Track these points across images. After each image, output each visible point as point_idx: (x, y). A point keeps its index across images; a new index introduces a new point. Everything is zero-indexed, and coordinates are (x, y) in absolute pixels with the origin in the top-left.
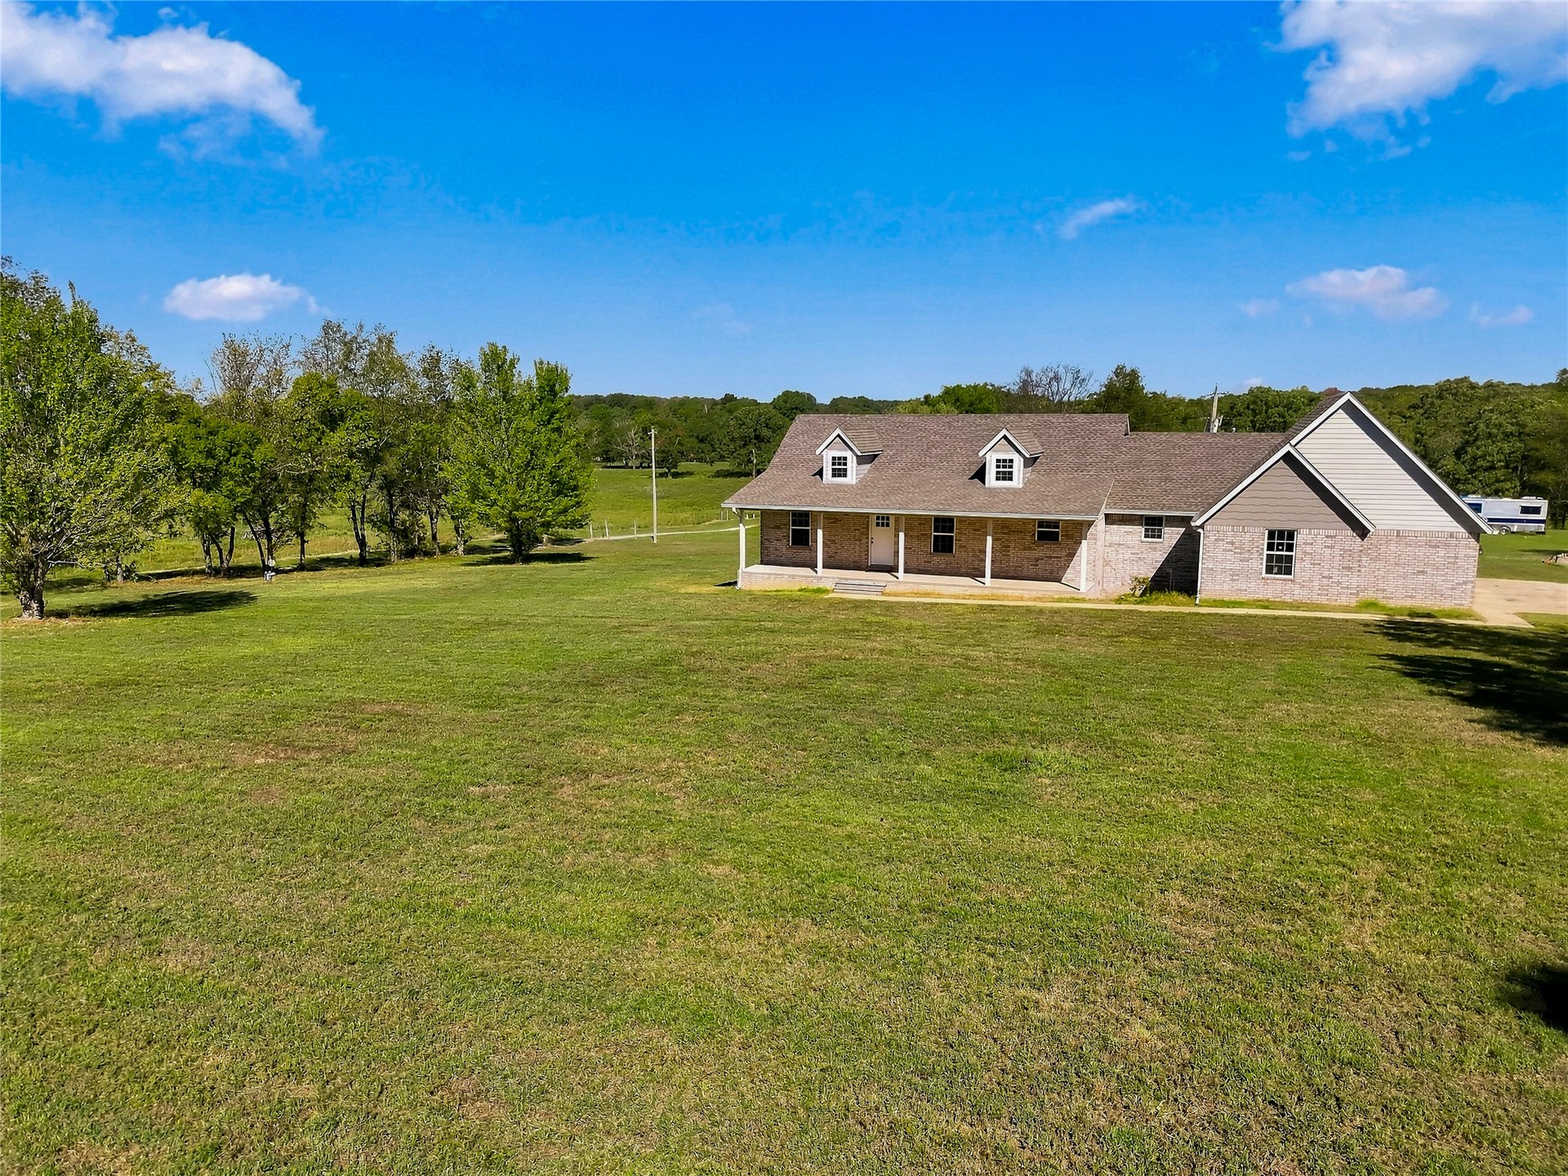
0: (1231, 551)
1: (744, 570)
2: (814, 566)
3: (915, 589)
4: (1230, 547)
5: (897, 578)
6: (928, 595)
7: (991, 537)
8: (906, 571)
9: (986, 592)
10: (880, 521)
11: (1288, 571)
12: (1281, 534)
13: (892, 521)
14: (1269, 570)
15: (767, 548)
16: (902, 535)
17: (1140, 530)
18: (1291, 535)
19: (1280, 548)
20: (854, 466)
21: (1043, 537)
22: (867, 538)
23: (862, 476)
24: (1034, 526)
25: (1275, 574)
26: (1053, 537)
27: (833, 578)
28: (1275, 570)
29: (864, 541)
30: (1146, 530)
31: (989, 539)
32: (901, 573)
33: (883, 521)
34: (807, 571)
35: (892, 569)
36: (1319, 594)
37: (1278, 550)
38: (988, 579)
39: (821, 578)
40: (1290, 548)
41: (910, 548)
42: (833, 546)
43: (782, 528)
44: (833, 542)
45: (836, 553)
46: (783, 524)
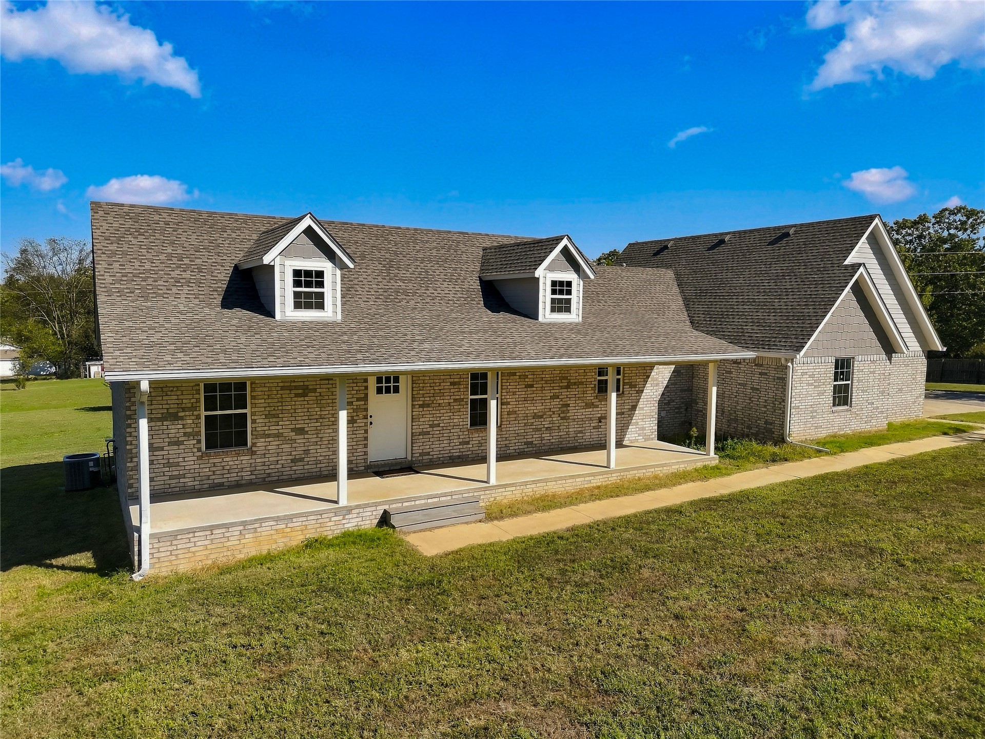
0: (812, 384)
4: (811, 381)
10: (384, 385)
11: (846, 402)
12: (843, 363)
13: (402, 383)
14: (834, 402)
18: (849, 364)
19: (842, 377)
22: (366, 417)
24: (595, 374)
25: (837, 405)
28: (837, 401)
29: (361, 422)
33: (389, 383)
37: (840, 379)
40: (848, 377)
42: (300, 439)
43: (182, 418)
44: (301, 431)
45: (307, 452)
46: (184, 410)
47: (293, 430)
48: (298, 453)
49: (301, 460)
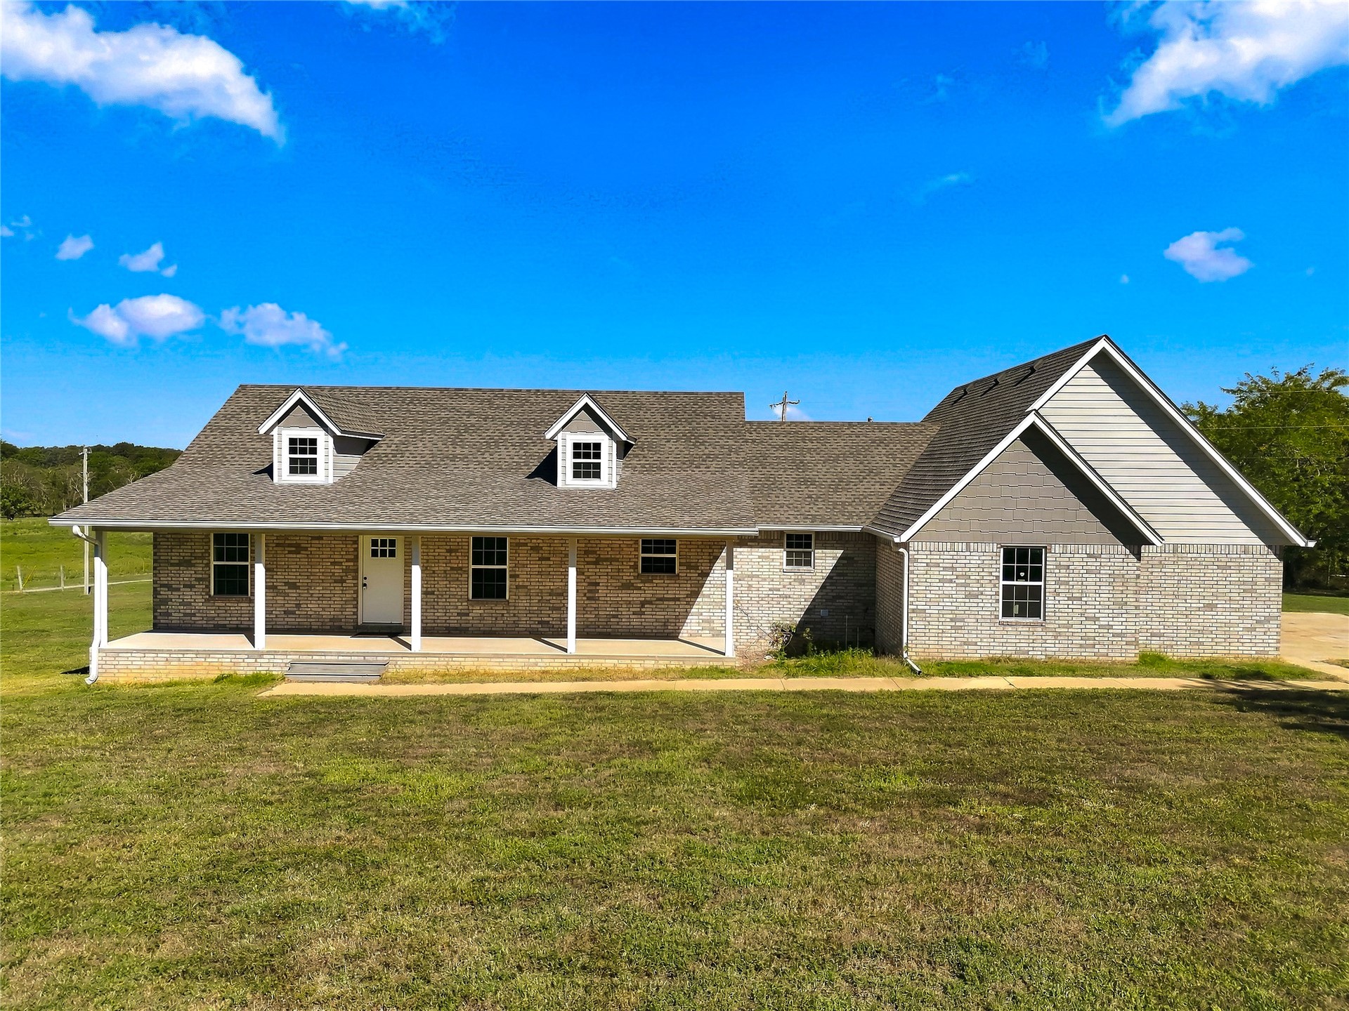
0: (951, 581)
1: (106, 645)
2: (248, 631)
3: (441, 665)
4: (948, 575)
5: (409, 646)
6: (465, 677)
7: (575, 569)
8: (426, 632)
9: (571, 664)
10: (379, 548)
11: (1035, 611)
12: (1023, 553)
13: (399, 548)
14: (1007, 612)
15: (165, 602)
16: (416, 571)
17: (779, 555)
18: (1037, 554)
19: (1022, 574)
20: (331, 458)
21: (651, 567)
22: (356, 578)
23: (345, 473)
24: (636, 550)
25: (1016, 616)
26: (667, 567)
27: (285, 653)
28: (1016, 609)
29: (350, 582)
30: (789, 554)
31: (572, 572)
32: (416, 638)
33: (384, 546)
34: (237, 642)
35: (397, 631)
36: (1081, 646)
37: (1019, 578)
38: (571, 642)
39: (261, 654)
40: (1037, 574)
41: (432, 593)
42: (293, 593)
43: (193, 565)
44: (293, 586)
45: (298, 606)
46: (196, 558)
47: (286, 584)
48: (291, 606)
49: (293, 613)
